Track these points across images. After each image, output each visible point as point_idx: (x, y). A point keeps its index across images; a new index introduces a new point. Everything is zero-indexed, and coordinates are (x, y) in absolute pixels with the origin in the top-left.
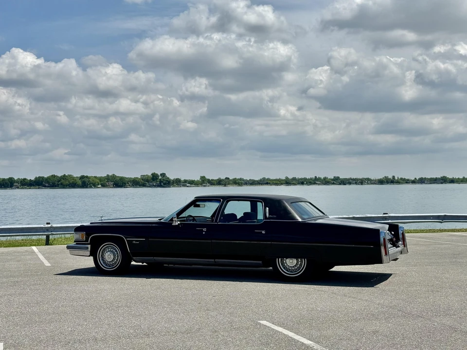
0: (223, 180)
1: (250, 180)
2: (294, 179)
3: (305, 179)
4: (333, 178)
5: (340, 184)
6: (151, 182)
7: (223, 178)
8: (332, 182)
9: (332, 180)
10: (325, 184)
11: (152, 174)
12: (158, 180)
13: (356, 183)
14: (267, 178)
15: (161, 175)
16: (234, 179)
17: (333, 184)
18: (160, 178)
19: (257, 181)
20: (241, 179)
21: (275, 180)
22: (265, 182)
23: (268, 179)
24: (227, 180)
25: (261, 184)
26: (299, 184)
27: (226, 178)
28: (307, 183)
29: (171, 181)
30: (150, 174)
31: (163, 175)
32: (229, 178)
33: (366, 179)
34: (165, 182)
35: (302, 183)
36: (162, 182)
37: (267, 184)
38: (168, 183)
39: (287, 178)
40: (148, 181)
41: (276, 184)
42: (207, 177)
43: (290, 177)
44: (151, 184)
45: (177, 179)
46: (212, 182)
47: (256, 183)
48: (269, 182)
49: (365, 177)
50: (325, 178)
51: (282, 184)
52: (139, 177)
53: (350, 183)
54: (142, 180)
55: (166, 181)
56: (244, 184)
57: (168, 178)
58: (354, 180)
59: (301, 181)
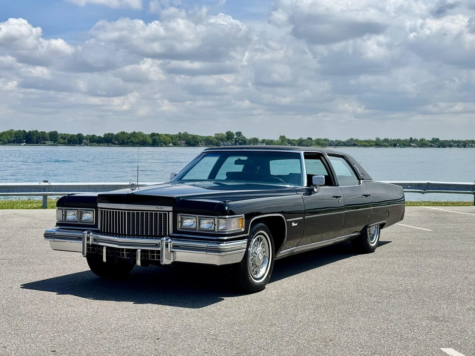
0: (305, 140)
1: (336, 141)
2: (386, 140)
3: (399, 141)
4: (431, 140)
5: (439, 147)
6: (226, 141)
7: (305, 138)
8: (430, 144)
9: (430, 142)
10: (420, 147)
11: (227, 133)
12: (234, 139)
13: (458, 146)
14: (355, 139)
15: (237, 133)
16: (317, 140)
17: (431, 146)
18: (235, 137)
19: (343, 142)
20: (325, 140)
21: (364, 141)
22: (352, 143)
23: (357, 140)
24: (309, 140)
25: (348, 146)
26: (390, 146)
27: (309, 138)
28: (400, 145)
29: (248, 141)
30: (224, 133)
31: (239, 134)
32: (311, 139)
33: (470, 141)
34: (240, 141)
35: (395, 145)
36: (238, 141)
37: (354, 145)
38: (244, 143)
39: (378, 139)
40: (222, 140)
41: (365, 146)
42: (287, 137)
43: (382, 138)
44: (225, 143)
45: (254, 139)
46: (292, 142)
47: (342, 144)
48: (356, 143)
49: (470, 139)
50: (422, 140)
51: (371, 146)
52: (213, 136)
53: (451, 146)
54: (216, 139)
55: (242, 140)
56: (328, 145)
57: (244, 138)
58: (456, 142)
59: (393, 143)
